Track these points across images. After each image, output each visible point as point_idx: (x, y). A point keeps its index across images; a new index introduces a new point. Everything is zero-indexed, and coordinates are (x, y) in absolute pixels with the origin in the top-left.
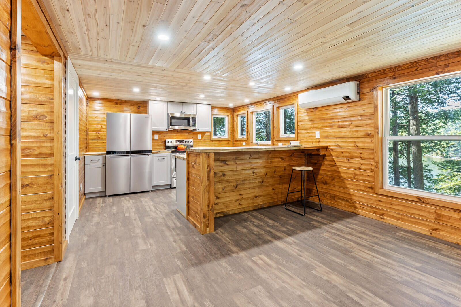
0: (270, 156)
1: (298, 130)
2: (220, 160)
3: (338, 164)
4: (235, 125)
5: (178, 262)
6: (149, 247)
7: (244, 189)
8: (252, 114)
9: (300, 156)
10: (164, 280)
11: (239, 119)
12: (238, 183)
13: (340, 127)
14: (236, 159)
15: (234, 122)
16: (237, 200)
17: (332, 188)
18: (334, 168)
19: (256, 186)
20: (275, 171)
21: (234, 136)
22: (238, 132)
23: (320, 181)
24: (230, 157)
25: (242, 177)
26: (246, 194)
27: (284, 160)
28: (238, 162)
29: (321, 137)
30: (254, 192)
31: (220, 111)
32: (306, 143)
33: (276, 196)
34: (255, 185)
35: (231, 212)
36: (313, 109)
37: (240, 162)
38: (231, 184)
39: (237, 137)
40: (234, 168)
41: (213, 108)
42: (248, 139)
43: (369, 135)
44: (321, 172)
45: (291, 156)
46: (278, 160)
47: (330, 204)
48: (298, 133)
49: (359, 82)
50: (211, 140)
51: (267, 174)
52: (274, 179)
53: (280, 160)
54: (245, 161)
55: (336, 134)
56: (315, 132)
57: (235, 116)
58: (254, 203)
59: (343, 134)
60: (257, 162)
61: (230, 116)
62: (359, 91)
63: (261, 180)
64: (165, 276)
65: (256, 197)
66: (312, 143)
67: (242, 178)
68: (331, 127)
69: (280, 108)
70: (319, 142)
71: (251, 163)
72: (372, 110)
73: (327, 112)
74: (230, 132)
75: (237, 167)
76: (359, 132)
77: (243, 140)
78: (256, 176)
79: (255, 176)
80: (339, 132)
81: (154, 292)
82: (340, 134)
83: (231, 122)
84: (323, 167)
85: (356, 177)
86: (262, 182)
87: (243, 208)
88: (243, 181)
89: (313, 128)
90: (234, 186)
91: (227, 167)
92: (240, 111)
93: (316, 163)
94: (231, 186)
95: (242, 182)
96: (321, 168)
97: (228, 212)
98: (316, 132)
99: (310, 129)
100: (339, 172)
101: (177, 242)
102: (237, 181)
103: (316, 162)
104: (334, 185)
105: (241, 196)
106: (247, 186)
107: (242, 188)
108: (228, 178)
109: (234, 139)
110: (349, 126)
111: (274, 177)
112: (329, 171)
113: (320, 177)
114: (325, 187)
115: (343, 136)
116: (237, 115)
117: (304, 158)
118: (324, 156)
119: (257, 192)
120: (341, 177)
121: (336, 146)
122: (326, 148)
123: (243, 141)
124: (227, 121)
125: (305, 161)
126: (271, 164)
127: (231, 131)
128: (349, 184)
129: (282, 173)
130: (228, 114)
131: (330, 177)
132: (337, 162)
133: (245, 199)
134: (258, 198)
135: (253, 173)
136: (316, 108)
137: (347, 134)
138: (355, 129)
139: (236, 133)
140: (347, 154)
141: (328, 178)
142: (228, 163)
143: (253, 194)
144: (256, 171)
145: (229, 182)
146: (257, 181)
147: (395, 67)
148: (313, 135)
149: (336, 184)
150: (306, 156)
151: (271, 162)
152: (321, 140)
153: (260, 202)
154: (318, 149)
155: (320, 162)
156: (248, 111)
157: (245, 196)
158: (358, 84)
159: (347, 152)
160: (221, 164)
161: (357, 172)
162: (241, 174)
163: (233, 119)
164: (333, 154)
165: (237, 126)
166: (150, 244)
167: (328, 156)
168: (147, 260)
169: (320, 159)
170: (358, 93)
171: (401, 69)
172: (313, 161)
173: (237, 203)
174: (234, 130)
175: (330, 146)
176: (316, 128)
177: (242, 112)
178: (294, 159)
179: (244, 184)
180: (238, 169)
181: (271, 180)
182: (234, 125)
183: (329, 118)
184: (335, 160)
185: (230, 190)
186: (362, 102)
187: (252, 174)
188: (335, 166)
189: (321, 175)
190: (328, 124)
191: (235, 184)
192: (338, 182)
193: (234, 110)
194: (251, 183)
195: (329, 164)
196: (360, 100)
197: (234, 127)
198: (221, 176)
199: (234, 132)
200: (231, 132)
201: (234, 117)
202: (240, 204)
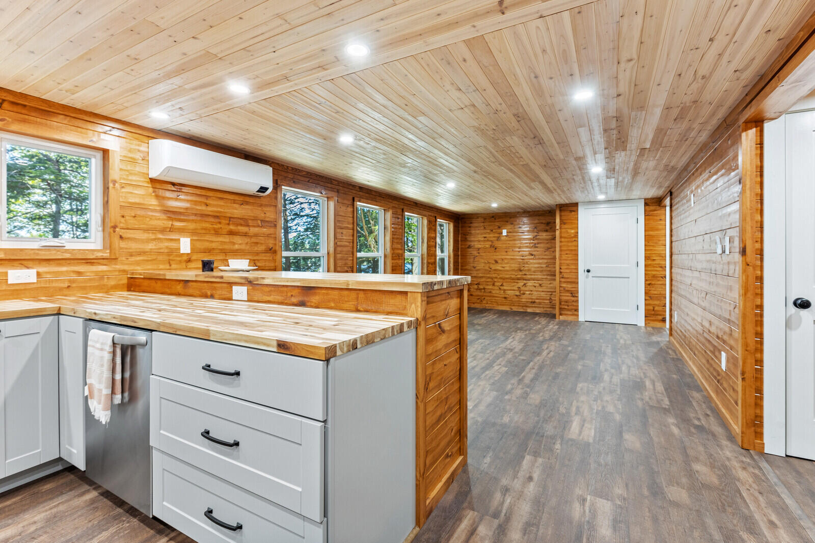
5: (557, 448)
6: (589, 498)
10: (591, 441)
13: (231, 233)
29: (193, 249)
36: (174, 184)
43: (270, 250)
48: (120, 236)
55: (225, 246)
56: (179, 240)
59: (236, 247)
64: (588, 445)
66: (170, 265)
68: (216, 232)
70: (188, 261)
72: (273, 216)
73: (208, 202)
76: (259, 246)
80: (231, 243)
81: (610, 438)
89: (172, 230)
98: (182, 239)
99: (163, 231)
101: (528, 476)
110: (245, 234)
115: (237, 250)
137: (243, 247)
138: (254, 240)
147: (297, 169)
148: (173, 245)
166: (584, 505)
168: (605, 475)
171: (300, 174)
176: (181, 231)
183: (210, 213)
186: (263, 200)
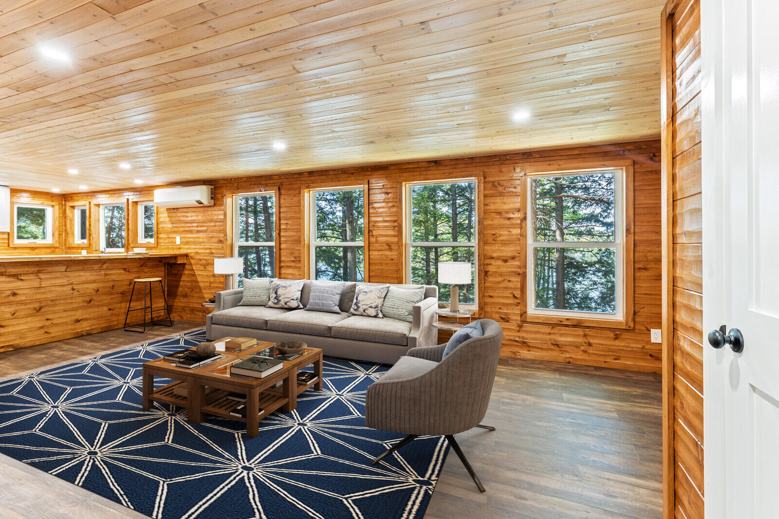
0: (105, 266)
1: (157, 234)
2: (7, 274)
3: (197, 273)
4: (68, 222)
7: (54, 312)
8: (97, 208)
9: (156, 266)
11: (77, 214)
12: (42, 305)
13: (198, 232)
14: (39, 272)
15: (65, 217)
16: (42, 327)
17: (192, 300)
18: (193, 278)
19: (77, 307)
20: (113, 286)
21: (65, 240)
22: (73, 234)
23: (180, 294)
24: (26, 269)
25: (49, 296)
26: (59, 318)
27: (128, 271)
28: (42, 276)
29: (181, 242)
30: (74, 315)
31: (34, 197)
32: (166, 251)
33: (114, 318)
34: (76, 305)
35: (28, 345)
36: (174, 209)
37: (47, 276)
38: (28, 306)
39: (71, 242)
40: (36, 284)
41: (14, 191)
42: (90, 245)
43: (221, 241)
44: (181, 283)
45: (142, 266)
46: (119, 272)
47: (189, 319)
48: (158, 237)
49: (213, 187)
50: (11, 246)
51: (98, 290)
52: (111, 297)
53: (123, 271)
54: (58, 275)
55: (196, 240)
56: (175, 238)
57: (68, 208)
58: (74, 329)
59: (201, 240)
60: (80, 276)
61: (57, 207)
62: (213, 196)
63: (88, 299)
65: (78, 321)
66: (173, 251)
67: (52, 297)
68: (191, 232)
69: (138, 204)
70: (180, 248)
71: (69, 276)
72: (222, 217)
74: (57, 233)
75: (42, 283)
76: (213, 239)
77: (81, 246)
78: (78, 293)
79: (75, 293)
80: (198, 238)
82: (198, 240)
83: (59, 217)
84: (183, 278)
85: (212, 285)
86: (90, 301)
87: (52, 337)
88: (52, 301)
89: (175, 232)
90: (35, 309)
91: (19, 284)
92: (77, 201)
93: (176, 274)
94: (30, 308)
95: (50, 303)
96: (182, 279)
97: (22, 344)
98: (177, 237)
99: (171, 233)
100: (197, 282)
102: (40, 302)
103: (176, 272)
104: (193, 297)
105: (49, 321)
106: (61, 308)
107: (51, 311)
108: (24, 298)
109: (65, 245)
110: (206, 231)
111: (112, 294)
112: (188, 282)
113: (180, 289)
114: (185, 300)
115: (201, 242)
116: (73, 207)
117: (163, 269)
118: (185, 264)
119: (79, 314)
120: (199, 287)
121: (195, 253)
122: (186, 255)
123: (82, 248)
124: (51, 214)
125: (165, 272)
126: (107, 277)
127: (59, 231)
128: (206, 293)
129: (125, 288)
130: (53, 203)
131: (190, 289)
132: (195, 271)
133: (57, 325)
134: (81, 322)
135: (73, 289)
136: (177, 209)
137: (204, 240)
138: (210, 235)
139: (70, 235)
140: (204, 262)
141: (188, 290)
142: (22, 278)
143: (74, 318)
144: (75, 287)
145: (26, 304)
146: (80, 300)
147: (238, 178)
149: (195, 295)
150: (166, 266)
151: (106, 275)
152: (182, 246)
153: (85, 326)
154: (175, 257)
155: (180, 272)
156: (90, 203)
157: (55, 322)
158: (212, 189)
159: (204, 259)
160: (8, 279)
161: (212, 280)
162: (50, 291)
163: (64, 212)
164: (193, 262)
165: (72, 225)
167: (189, 265)
169: (181, 269)
170: (212, 198)
171: (241, 181)
172: (173, 272)
173: (42, 331)
174: (65, 230)
175: (190, 253)
176: (177, 232)
177: (81, 203)
178: (145, 270)
179: (55, 305)
180: (42, 286)
181: (105, 297)
182: (65, 222)
183: (188, 221)
184: (194, 268)
185: (27, 315)
186: (216, 208)
187: (72, 292)
188: (194, 275)
189: (182, 287)
190: (187, 229)
191: (37, 305)
192: (197, 293)
193: (65, 197)
194: (67, 303)
195: (189, 274)
196: (214, 205)
197: (65, 226)
198: (9, 296)
199: (67, 233)
200: (59, 234)
201: (65, 209)
202: (46, 332)
